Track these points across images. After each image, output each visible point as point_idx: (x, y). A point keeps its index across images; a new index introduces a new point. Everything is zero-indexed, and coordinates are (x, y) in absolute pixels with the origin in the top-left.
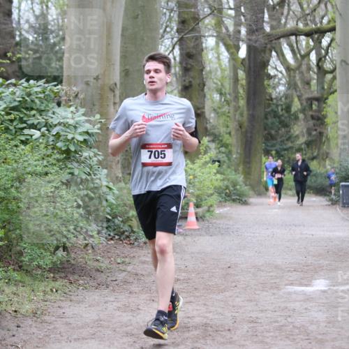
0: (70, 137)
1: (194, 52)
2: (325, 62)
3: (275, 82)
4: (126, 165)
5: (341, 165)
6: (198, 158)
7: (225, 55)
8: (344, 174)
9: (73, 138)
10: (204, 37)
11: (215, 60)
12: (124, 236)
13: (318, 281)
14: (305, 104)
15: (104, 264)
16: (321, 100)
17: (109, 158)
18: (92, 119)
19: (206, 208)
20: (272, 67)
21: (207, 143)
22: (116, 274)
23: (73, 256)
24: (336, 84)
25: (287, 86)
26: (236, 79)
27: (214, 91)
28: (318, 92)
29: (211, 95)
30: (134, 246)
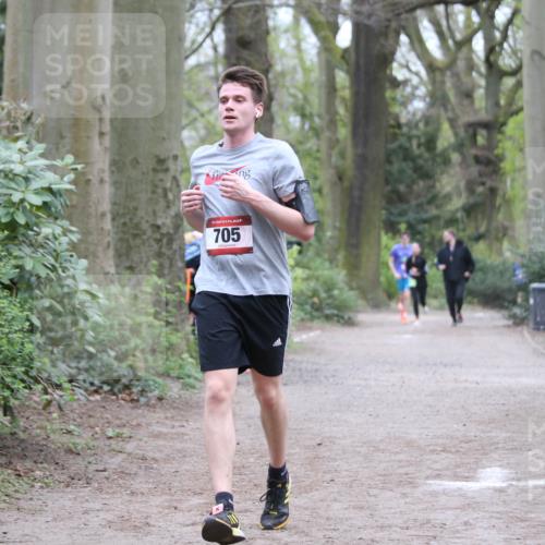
0: (16, 197)
1: (252, 35)
2: (500, 53)
3: (406, 93)
4: (124, 251)
5: (531, 249)
7: (311, 41)
8: (536, 267)
9: (22, 201)
10: (272, 6)
11: (291, 51)
12: (119, 386)
13: (488, 470)
14: (462, 133)
15: (82, 439)
16: (493, 127)
17: (90, 239)
18: (58, 163)
20: (401, 66)
22: (106, 457)
23: (22, 424)
24: (522, 97)
25: (428, 99)
26: (331, 88)
27: (291, 109)
28: (487, 112)
29: (283, 118)
30: (138, 404)
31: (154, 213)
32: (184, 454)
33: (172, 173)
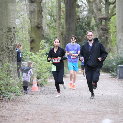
3: (81, 9)
5: (118, 55)
6: (39, 52)
8: (120, 60)
13: (105, 120)
16: (107, 19)
19: (43, 79)
21: (44, 43)
24: (115, 11)
25: (88, 11)
26: (60, 8)
27: (48, 14)
28: (105, 15)
29: (45, 17)
30: (3, 101)
31: (8, 44)
32: (16, 115)
33: (13, 32)
